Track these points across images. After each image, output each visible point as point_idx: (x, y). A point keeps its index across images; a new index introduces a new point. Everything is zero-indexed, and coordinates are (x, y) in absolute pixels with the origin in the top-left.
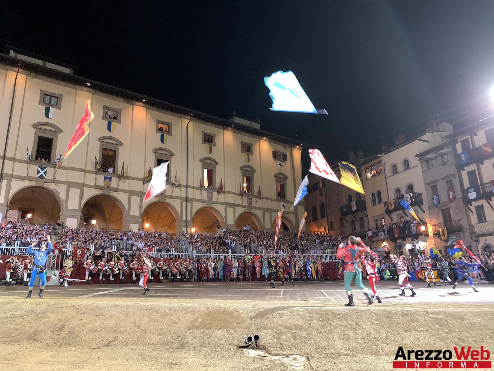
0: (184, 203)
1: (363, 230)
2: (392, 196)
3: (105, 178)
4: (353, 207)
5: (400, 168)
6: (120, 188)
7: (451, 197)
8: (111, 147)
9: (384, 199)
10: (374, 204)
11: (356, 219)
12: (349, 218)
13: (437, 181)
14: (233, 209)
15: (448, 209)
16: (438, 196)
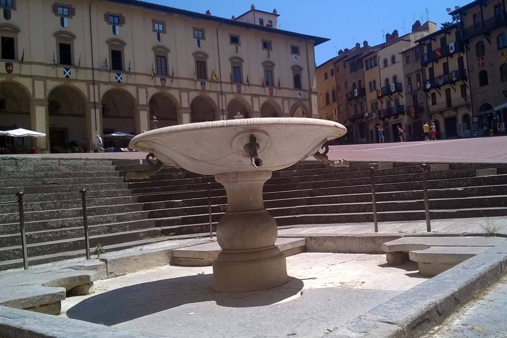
0: (220, 96)
1: (363, 112)
2: (383, 85)
3: (161, 80)
4: (356, 94)
5: (389, 62)
6: (172, 86)
7: (418, 87)
8: (162, 55)
9: (378, 87)
10: (371, 91)
11: (358, 103)
12: (353, 102)
13: (412, 73)
14: (257, 99)
15: (416, 95)
16: (411, 86)
